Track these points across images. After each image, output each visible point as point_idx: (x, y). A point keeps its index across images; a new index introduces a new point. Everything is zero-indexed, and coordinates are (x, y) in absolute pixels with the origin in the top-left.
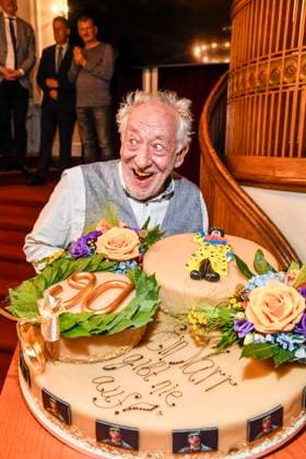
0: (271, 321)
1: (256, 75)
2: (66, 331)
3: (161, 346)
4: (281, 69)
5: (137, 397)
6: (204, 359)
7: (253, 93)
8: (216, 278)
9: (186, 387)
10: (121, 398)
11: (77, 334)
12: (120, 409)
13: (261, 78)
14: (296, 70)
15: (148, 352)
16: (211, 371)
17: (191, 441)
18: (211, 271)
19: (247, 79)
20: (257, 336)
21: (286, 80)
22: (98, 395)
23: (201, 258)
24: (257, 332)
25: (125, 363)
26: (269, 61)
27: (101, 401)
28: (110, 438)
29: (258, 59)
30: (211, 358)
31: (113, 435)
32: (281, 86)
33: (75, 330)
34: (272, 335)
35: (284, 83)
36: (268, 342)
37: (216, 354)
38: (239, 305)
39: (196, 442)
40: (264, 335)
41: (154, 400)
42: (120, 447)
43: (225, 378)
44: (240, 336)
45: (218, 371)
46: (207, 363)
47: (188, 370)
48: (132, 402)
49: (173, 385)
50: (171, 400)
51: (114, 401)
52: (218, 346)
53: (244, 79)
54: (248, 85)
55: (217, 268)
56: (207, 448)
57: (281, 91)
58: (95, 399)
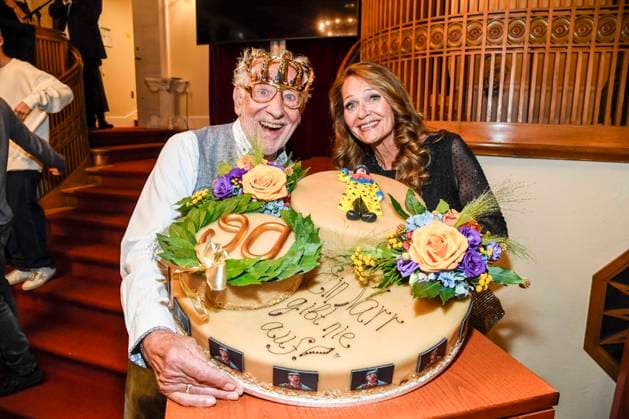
0: (434, 261)
1: (389, 44)
2: (233, 279)
3: (322, 289)
4: (412, 38)
5: (310, 341)
6: (367, 299)
7: (386, 60)
8: (373, 218)
9: (356, 328)
10: (295, 343)
11: (244, 282)
12: (296, 354)
13: (394, 47)
14: (426, 39)
15: (311, 295)
16: (376, 311)
17: (369, 378)
18: (367, 212)
19: (380, 46)
20: (421, 276)
21: (417, 48)
22: (270, 341)
23: (354, 198)
24: (421, 271)
25: (290, 308)
26: (401, 30)
27: (275, 347)
28: (289, 382)
29: (389, 29)
30: (374, 298)
31: (291, 379)
32: (413, 53)
33: (242, 278)
34: (435, 273)
35: (416, 51)
36: (431, 280)
37: (379, 293)
38: (400, 244)
39: (373, 379)
40: (427, 274)
41: (328, 343)
42: (299, 389)
43: (391, 317)
44: (404, 275)
45: (383, 310)
46: (371, 304)
47: (355, 311)
48: (305, 346)
49: (344, 326)
50: (345, 342)
51: (288, 346)
52: (380, 286)
53: (376, 47)
54: (381, 53)
55: (372, 208)
56: (383, 383)
57: (413, 58)
58: (268, 346)
